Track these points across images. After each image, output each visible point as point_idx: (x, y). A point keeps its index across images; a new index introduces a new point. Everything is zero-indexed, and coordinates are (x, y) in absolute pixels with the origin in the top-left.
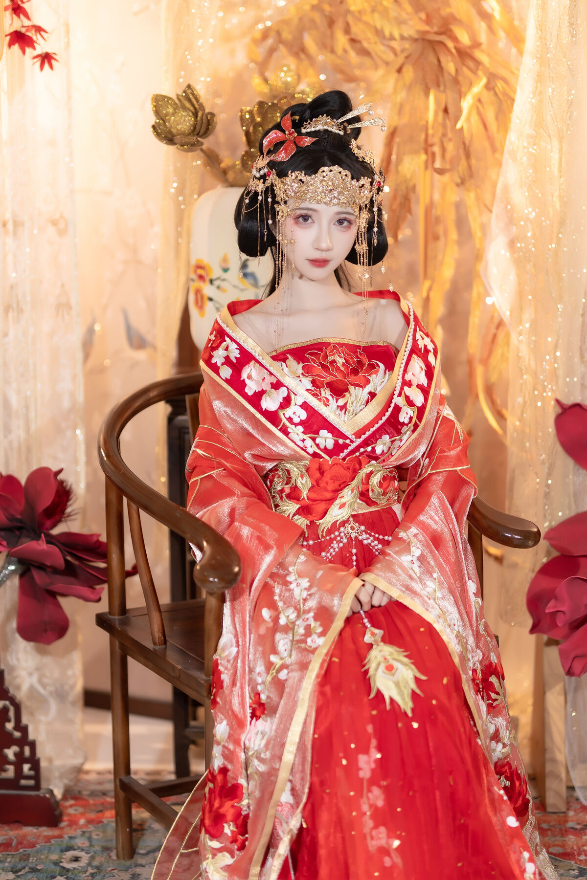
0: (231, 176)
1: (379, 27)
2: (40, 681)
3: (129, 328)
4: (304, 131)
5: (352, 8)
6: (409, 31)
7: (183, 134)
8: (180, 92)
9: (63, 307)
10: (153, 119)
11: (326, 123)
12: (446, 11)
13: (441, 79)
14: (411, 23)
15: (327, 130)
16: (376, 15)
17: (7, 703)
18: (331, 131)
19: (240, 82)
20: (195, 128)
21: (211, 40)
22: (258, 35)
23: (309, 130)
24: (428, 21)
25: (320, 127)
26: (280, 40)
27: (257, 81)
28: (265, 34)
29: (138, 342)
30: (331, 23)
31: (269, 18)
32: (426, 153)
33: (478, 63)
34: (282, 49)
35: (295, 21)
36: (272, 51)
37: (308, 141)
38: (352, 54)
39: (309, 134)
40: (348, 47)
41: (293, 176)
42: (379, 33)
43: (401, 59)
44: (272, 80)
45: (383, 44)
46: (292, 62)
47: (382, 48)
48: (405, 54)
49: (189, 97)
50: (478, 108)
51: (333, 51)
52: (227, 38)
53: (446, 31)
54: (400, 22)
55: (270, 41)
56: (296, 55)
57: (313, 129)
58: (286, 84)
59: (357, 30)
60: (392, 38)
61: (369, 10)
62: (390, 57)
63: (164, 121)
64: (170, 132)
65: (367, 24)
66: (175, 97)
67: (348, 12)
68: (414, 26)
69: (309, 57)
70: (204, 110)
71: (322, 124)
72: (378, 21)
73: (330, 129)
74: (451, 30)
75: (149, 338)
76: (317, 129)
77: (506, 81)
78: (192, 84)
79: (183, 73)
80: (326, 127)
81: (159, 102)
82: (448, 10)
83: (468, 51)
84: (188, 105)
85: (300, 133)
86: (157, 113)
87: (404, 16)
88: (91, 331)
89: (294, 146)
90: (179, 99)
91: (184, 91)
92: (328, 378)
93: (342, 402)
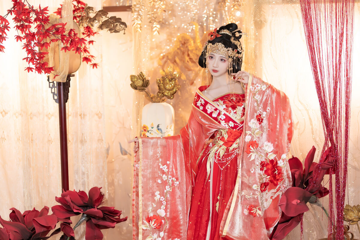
0: (153, 99)
4: (220, 33)
5: (190, 49)
7: (140, 86)
8: (139, 74)
9: (100, 140)
10: (131, 82)
19: (155, 72)
20: (143, 85)
21: (147, 59)
22: (161, 57)
26: (168, 59)
27: (161, 71)
28: (163, 57)
29: (124, 153)
30: (183, 53)
31: (164, 52)
34: (169, 61)
35: (173, 53)
36: (165, 62)
37: (220, 36)
38: (190, 62)
40: (189, 60)
44: (166, 70)
46: (172, 65)
49: (141, 76)
51: (184, 62)
52: (151, 58)
55: (165, 59)
56: (173, 63)
57: (223, 33)
58: (170, 72)
59: (191, 55)
63: (134, 83)
64: (135, 85)
66: (137, 76)
69: (177, 63)
70: (146, 79)
73: (227, 33)
78: (143, 72)
79: (139, 69)
81: (132, 77)
84: (141, 78)
86: (132, 81)
89: (215, 36)
90: (138, 76)
91: (140, 74)
92: (231, 104)
93: (235, 111)
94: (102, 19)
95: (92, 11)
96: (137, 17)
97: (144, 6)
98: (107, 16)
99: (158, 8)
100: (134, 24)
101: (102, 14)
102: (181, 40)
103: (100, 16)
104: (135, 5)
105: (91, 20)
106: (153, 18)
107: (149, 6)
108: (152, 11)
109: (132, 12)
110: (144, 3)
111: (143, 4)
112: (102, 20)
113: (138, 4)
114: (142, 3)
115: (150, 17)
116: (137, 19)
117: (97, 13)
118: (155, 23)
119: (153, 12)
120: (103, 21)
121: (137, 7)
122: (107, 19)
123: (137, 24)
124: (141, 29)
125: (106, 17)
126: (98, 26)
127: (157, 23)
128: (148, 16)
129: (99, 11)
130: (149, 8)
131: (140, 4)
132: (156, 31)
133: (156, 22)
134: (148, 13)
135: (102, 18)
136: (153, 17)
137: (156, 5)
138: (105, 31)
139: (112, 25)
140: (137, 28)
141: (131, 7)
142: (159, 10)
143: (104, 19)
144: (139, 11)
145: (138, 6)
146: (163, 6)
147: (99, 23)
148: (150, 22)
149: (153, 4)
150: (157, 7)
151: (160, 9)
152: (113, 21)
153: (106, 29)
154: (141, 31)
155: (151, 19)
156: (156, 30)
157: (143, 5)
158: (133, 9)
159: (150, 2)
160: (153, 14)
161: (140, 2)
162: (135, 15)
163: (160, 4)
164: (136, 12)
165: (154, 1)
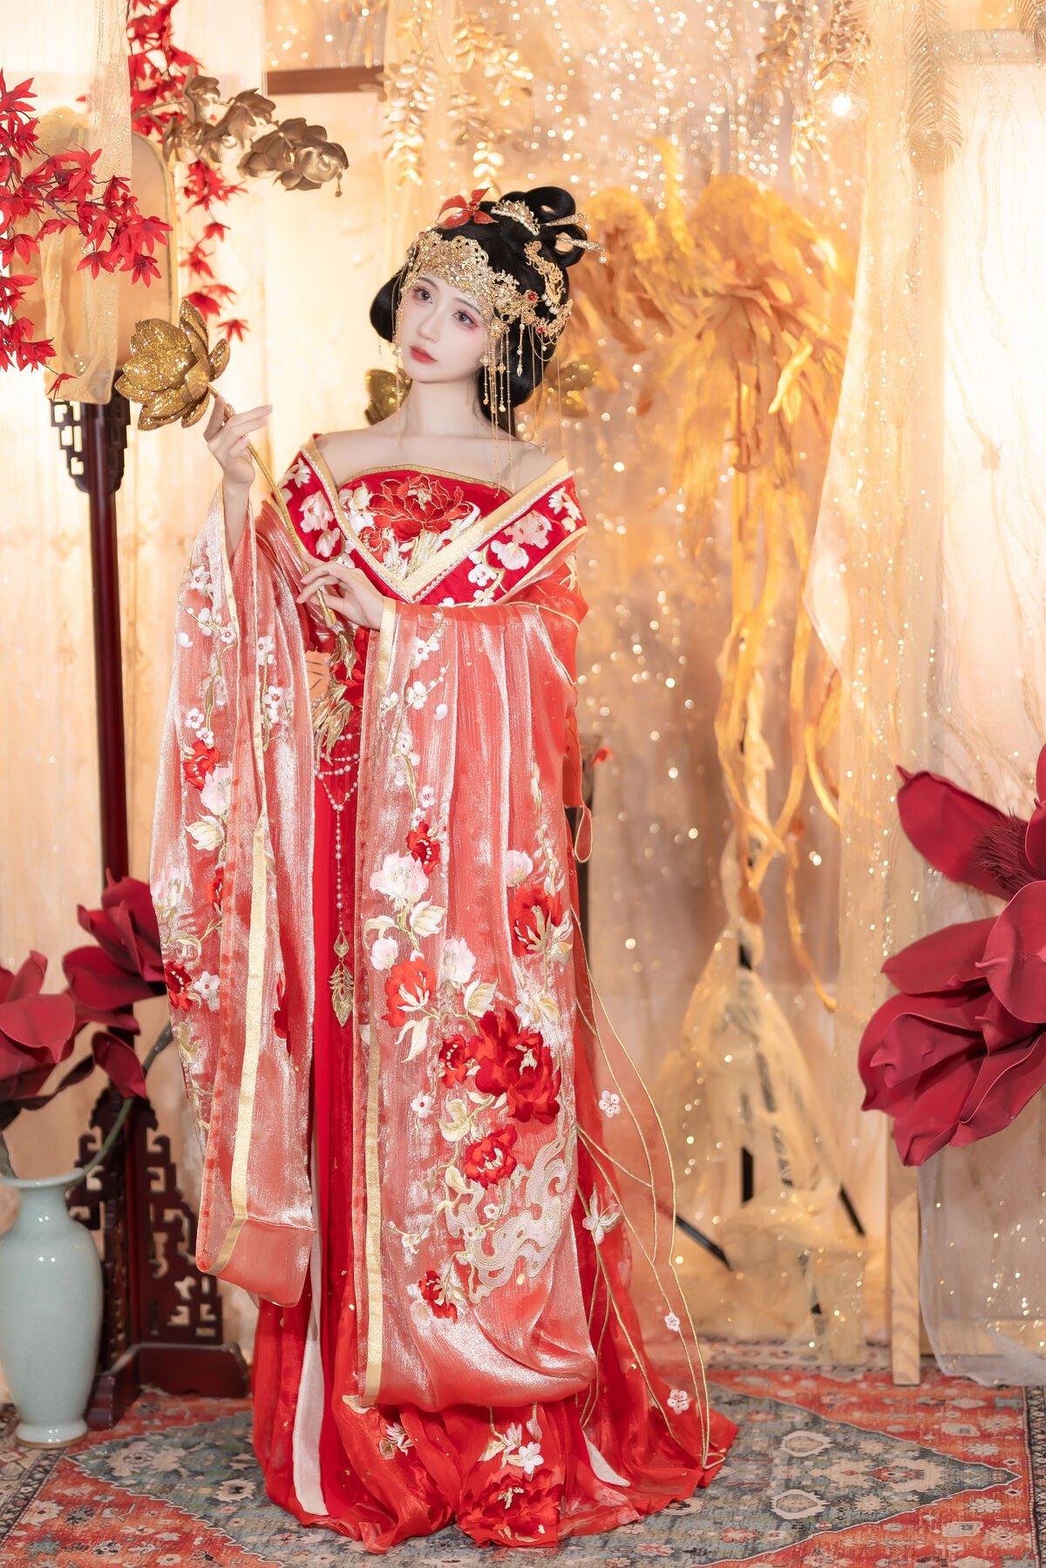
5: (640, 256)
6: (714, 285)
12: (763, 259)
13: (753, 348)
14: (717, 274)
24: (740, 270)
32: (739, 444)
33: (802, 326)
40: (634, 306)
43: (701, 323)
45: (679, 302)
47: (678, 308)
48: (708, 315)
50: (800, 384)
51: (613, 312)
53: (761, 285)
54: (703, 273)
59: (646, 284)
60: (692, 295)
61: (662, 258)
62: (686, 319)
63: (381, 404)
67: (634, 260)
68: (722, 278)
72: (673, 273)
74: (766, 284)
77: (837, 350)
81: (376, 378)
82: (767, 257)
83: (789, 310)
87: (709, 264)
92: (399, 516)
93: (406, 547)
94: (252, 128)
95: (216, 97)
96: (405, 121)
97: (435, 72)
98: (274, 120)
99: (498, 77)
100: (391, 149)
101: (253, 106)
102: (602, 217)
103: (246, 116)
104: (395, 68)
105: (212, 134)
106: (473, 124)
107: (459, 70)
108: (468, 94)
109: (383, 98)
110: (432, 60)
111: (429, 62)
112: (254, 134)
113: (407, 62)
114: (427, 58)
115: (461, 117)
116: (403, 130)
117: (233, 102)
118: (481, 145)
119: (473, 99)
120: (255, 139)
121: (404, 76)
122: (269, 129)
123: (406, 147)
124: (422, 170)
125: (269, 122)
126: (237, 162)
127: (490, 145)
128: (452, 114)
129: (242, 97)
130: (456, 81)
131: (417, 64)
132: (490, 179)
133: (487, 141)
134: (453, 102)
135: (253, 124)
136: (476, 119)
137: (489, 65)
138: (266, 183)
139: (292, 155)
140: (404, 165)
141: (379, 77)
142: (501, 86)
143: (262, 128)
144: (410, 95)
145: (406, 70)
146: (518, 69)
147: (243, 146)
148: (460, 141)
149: (475, 62)
150: (490, 73)
151: (507, 82)
152: (294, 137)
153: (271, 173)
154: (419, 182)
155: (463, 128)
156: (486, 175)
157: (429, 69)
158: (387, 83)
159: (459, 51)
160: (474, 105)
161: (419, 52)
162: (395, 109)
163: (506, 63)
164: (401, 96)
165: (478, 49)
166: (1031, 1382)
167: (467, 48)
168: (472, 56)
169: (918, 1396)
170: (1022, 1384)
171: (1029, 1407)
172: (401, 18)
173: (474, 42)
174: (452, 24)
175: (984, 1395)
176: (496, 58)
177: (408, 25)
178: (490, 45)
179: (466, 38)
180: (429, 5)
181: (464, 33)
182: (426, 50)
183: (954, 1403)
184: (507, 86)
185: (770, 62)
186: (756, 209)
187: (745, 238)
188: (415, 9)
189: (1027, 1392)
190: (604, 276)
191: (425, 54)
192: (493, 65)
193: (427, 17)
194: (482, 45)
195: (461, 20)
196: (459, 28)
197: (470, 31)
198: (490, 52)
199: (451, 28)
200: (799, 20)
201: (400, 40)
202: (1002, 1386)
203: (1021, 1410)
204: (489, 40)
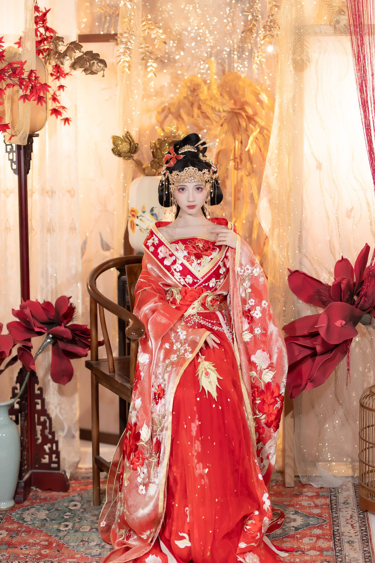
0: (146, 171)
1: (213, 106)
2: (60, 411)
3: (102, 240)
4: (180, 152)
5: (202, 98)
6: (227, 108)
7: (125, 152)
8: (124, 135)
9: (73, 229)
10: (112, 147)
11: (189, 148)
12: (243, 100)
13: (240, 129)
14: (227, 105)
15: (189, 151)
16: (212, 101)
17: (46, 418)
18: (191, 151)
20: (130, 150)
21: (139, 113)
22: (160, 110)
23: (182, 152)
24: (235, 103)
25: (186, 150)
26: (170, 112)
28: (163, 110)
29: (106, 247)
30: (192, 105)
32: (235, 162)
33: (256, 122)
34: (170, 116)
35: (177, 104)
36: (166, 117)
37: (182, 156)
38: (202, 118)
39: (182, 154)
40: (200, 115)
41: (175, 173)
42: (213, 109)
43: (222, 121)
44: (166, 129)
45: (215, 114)
46: (175, 122)
47: (214, 115)
48: (225, 118)
49: (128, 137)
50: (256, 142)
51: (193, 117)
53: (243, 109)
54: (223, 104)
55: (165, 113)
56: (177, 119)
57: (183, 151)
58: (172, 131)
59: (204, 107)
60: (219, 111)
61: (209, 99)
62: (217, 119)
63: (117, 147)
64: (119, 152)
65: (208, 105)
67: (200, 100)
68: (230, 105)
69: (182, 119)
70: (134, 142)
71: (188, 148)
72: (213, 104)
73: (190, 150)
74: (244, 108)
75: (111, 245)
76: (185, 151)
77: (268, 130)
78: (129, 131)
80: (189, 150)
81: (115, 139)
82: (244, 99)
83: (252, 117)
84: (127, 140)
85: (178, 154)
86: (114, 144)
87: (225, 101)
88: (85, 243)
89: (175, 160)
90: (123, 138)
91: (126, 134)
92: (195, 252)
93: (199, 261)
94: (75, 54)
95: (63, 43)
96: (124, 52)
97: (135, 36)
98: (82, 51)
99: (156, 38)
100: (120, 61)
101: (75, 47)
102: (189, 85)
103: (73, 50)
104: (121, 34)
105: (61, 56)
106: (147, 54)
107: (142, 35)
108: (146, 43)
109: (117, 44)
110: (134, 32)
113: (125, 32)
114: (132, 31)
115: (143, 51)
116: (124, 55)
117: (68, 45)
118: (150, 61)
119: (147, 45)
120: (76, 57)
121: (124, 37)
123: (125, 61)
124: (130, 68)
125: (80, 52)
126: (70, 65)
127: (153, 61)
128: (140, 50)
129: (72, 43)
130: (142, 39)
131: (129, 33)
132: (152, 72)
133: (152, 59)
134: (141, 46)
135: (75, 52)
136: (148, 52)
137: (152, 34)
139: (88, 63)
140: (124, 67)
141: (116, 37)
142: (156, 41)
143: (78, 54)
144: (126, 44)
145: (125, 35)
146: (162, 35)
148: (143, 59)
149: (148, 33)
150: (153, 36)
151: (158, 39)
152: (89, 57)
154: (129, 72)
155: (144, 55)
156: (151, 70)
157: (133, 35)
158: (118, 39)
159: (143, 29)
160: (147, 47)
161: (129, 29)
162: (121, 48)
163: (158, 33)
164: (123, 44)
165: (149, 28)
166: (331, 486)
167: (145, 28)
168: (147, 31)
169: (294, 491)
170: (328, 487)
171: (331, 495)
172: (124, 18)
173: (148, 26)
174: (141, 20)
175: (316, 491)
176: (155, 32)
177: (126, 20)
178: (153, 27)
179: (145, 25)
180: (133, 14)
181: (144, 23)
182: (132, 29)
183: (306, 494)
184: (159, 41)
185: (246, 34)
186: (241, 83)
187: (237, 93)
188: (128, 15)
189: (330, 490)
190: (190, 105)
191: (131, 30)
192: (154, 34)
193: (132, 18)
194: (150, 27)
195: (143, 19)
196: (143, 21)
197: (147, 23)
198: (153, 29)
199: (140, 22)
200: (256, 20)
201: (123, 25)
202: (322, 487)
203: (328, 496)
204: (153, 25)
